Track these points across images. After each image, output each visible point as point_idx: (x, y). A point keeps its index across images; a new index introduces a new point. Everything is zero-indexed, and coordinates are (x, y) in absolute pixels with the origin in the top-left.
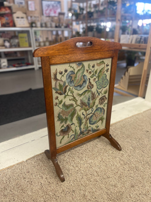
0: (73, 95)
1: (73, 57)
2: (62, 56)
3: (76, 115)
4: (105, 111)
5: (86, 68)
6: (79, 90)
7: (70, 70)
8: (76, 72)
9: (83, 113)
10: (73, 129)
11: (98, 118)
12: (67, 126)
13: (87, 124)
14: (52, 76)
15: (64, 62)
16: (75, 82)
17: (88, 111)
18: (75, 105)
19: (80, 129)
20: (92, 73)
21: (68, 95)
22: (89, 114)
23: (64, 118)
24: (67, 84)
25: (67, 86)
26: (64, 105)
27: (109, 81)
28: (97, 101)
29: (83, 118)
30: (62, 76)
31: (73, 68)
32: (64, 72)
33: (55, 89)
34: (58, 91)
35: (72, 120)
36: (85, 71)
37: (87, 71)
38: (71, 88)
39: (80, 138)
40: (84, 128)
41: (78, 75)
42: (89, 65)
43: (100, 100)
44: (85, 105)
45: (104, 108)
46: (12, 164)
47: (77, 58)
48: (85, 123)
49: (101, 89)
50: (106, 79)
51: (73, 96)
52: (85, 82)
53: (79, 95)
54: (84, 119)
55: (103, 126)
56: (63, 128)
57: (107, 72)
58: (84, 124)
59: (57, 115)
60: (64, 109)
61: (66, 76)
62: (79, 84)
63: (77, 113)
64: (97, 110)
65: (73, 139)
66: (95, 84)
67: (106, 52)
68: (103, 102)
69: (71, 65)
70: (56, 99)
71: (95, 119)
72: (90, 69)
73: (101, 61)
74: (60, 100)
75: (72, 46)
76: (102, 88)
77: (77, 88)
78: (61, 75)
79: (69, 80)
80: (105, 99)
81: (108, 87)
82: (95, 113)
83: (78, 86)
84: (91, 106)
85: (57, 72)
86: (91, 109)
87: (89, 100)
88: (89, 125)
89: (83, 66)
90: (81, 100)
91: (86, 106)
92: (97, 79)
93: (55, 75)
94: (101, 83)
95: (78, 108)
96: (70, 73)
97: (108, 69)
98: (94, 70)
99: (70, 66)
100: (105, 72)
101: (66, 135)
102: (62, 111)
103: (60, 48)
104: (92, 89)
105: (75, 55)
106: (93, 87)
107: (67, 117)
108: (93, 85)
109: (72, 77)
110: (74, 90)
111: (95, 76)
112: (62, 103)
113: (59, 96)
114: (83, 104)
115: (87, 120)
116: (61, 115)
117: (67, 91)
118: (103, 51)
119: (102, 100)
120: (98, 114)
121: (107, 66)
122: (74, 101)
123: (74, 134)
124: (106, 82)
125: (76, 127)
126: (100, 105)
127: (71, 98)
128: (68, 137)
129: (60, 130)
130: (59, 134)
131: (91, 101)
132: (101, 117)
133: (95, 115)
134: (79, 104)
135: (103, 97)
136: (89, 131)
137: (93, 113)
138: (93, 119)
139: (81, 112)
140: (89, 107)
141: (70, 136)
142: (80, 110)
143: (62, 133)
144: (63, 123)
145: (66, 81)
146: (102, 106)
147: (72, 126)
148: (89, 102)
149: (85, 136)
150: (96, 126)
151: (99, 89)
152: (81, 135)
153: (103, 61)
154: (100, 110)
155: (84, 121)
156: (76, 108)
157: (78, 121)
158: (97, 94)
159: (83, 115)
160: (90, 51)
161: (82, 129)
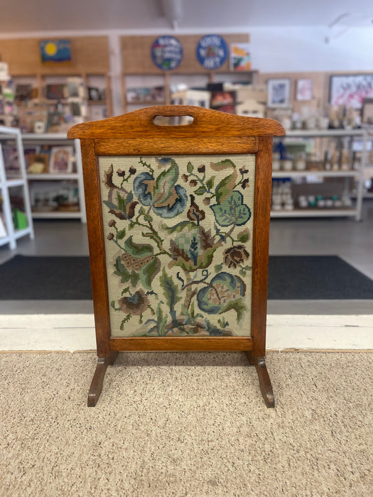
0: (150, 224)
1: (146, 144)
2: (120, 141)
3: (160, 274)
4: (245, 290)
5: (183, 170)
6: (165, 218)
7: (141, 169)
8: (156, 176)
9: (178, 274)
10: (154, 306)
11: (224, 301)
12: (138, 293)
13: (193, 305)
14: (103, 178)
15: (126, 151)
16: (154, 198)
17: (192, 274)
18: (156, 251)
19: (172, 312)
20: (199, 185)
21: (137, 223)
22: (197, 282)
23: (130, 271)
24: (135, 199)
25: (136, 203)
26: (129, 242)
27: (252, 211)
28: (219, 257)
29: (180, 288)
30: (124, 180)
31: (149, 166)
32: (127, 174)
33: (109, 203)
34: (115, 210)
35: (149, 282)
36: (180, 176)
37: (186, 177)
38: (146, 208)
39: (168, 336)
40: (182, 314)
41: (161, 183)
42: (190, 167)
43: (229, 254)
44: (183, 257)
45: (243, 279)
47: (154, 146)
48: (186, 301)
49: (227, 226)
50: (242, 204)
51: (151, 228)
52: (180, 200)
53: (168, 228)
54: (183, 289)
55: (243, 327)
56: (127, 295)
57: (244, 187)
58: (182, 302)
59: (112, 260)
60: (130, 251)
61: (134, 183)
62: (165, 204)
63: (161, 269)
64: (218, 277)
65: (152, 330)
66: (208, 212)
67: (233, 138)
68: (238, 262)
69: (144, 160)
70: (110, 226)
71: (215, 301)
72: (192, 174)
73: (223, 158)
74: (120, 229)
75: (142, 123)
76: (232, 226)
77: (160, 212)
78: (121, 179)
79: (140, 190)
80: (244, 256)
81: (249, 225)
82: (214, 285)
83: (163, 207)
84: (202, 264)
85: (113, 171)
86: (202, 270)
87: (194, 245)
88: (197, 311)
89: (175, 165)
90: (171, 241)
91: (187, 259)
92: (213, 201)
93: (109, 177)
94: (228, 212)
95: (166, 260)
96: (143, 177)
97: (247, 181)
98: (204, 177)
99: (141, 162)
100: (239, 188)
101: (135, 313)
102: (125, 256)
103: (117, 124)
104: (200, 222)
105: (150, 140)
106: (203, 217)
107: (137, 272)
108: (203, 213)
109: (146, 186)
110: (152, 214)
111: (209, 192)
112: (126, 238)
113: (117, 220)
114: (177, 252)
115: (192, 296)
116: (123, 262)
117: (137, 214)
118: (225, 135)
119: (234, 255)
120: (225, 290)
121: (244, 172)
122: (155, 239)
123: (156, 319)
124: (242, 212)
125: (162, 305)
126: (229, 267)
127: (147, 231)
128: (141, 322)
129: (121, 297)
130: (117, 306)
131: (200, 252)
132: (234, 300)
133: (216, 290)
134: (167, 251)
135: (235, 249)
136: (198, 327)
137: (208, 284)
138: (210, 299)
139: (173, 272)
140: (195, 264)
141: (144, 320)
142: (170, 266)
143: (125, 306)
144: (128, 284)
145: (133, 192)
146: (235, 272)
147: (150, 297)
148: (196, 252)
149: (186, 334)
150: (219, 321)
151: (223, 226)
152: (175, 330)
153: (229, 161)
154: (229, 280)
155: (183, 295)
156: (159, 257)
157: (165, 289)
158: (218, 238)
159: (180, 279)
160: (188, 134)
161: (178, 314)
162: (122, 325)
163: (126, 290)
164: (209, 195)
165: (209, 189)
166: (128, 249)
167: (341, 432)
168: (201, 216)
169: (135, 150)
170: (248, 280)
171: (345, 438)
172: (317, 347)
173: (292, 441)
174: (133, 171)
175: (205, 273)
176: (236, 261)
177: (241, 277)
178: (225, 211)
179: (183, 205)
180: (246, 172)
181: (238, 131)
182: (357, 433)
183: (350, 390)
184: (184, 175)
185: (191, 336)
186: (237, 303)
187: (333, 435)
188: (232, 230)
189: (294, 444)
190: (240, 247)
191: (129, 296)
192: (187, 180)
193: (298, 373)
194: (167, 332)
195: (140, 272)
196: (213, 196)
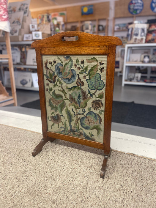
0: (62, 86)
1: (59, 50)
2: (49, 48)
3: (65, 108)
4: (101, 121)
5: (74, 62)
6: (67, 84)
7: (58, 61)
8: (64, 65)
10: (64, 122)
11: (92, 125)
12: (57, 115)
13: (78, 125)
14: (44, 65)
15: (51, 53)
16: (63, 74)
17: (78, 110)
18: (64, 98)
19: (70, 125)
20: (81, 69)
21: (57, 85)
22: (80, 114)
23: (54, 105)
24: (56, 75)
26: (54, 93)
27: (105, 83)
28: (90, 104)
29: (73, 115)
30: (52, 66)
31: (61, 60)
32: (53, 63)
33: (46, 76)
34: (49, 79)
35: (61, 111)
36: (73, 65)
38: (60, 79)
39: (68, 135)
40: (74, 127)
41: (66, 68)
42: (77, 61)
43: (94, 103)
44: (75, 102)
45: (100, 116)
46: (34, 131)
47: (63, 51)
48: (76, 122)
49: (93, 90)
50: (101, 80)
51: (62, 88)
52: (73, 76)
53: (68, 88)
54: (74, 116)
55: (100, 138)
56: (53, 115)
57: (101, 71)
58: (74, 122)
59: (48, 100)
60: (54, 97)
61: (55, 67)
62: (68, 77)
63: (66, 106)
64: (89, 113)
65: (62, 131)
66: (85, 82)
67: (96, 47)
68: (98, 108)
70: (47, 85)
71: (88, 124)
72: (78, 64)
73: (92, 57)
74: (50, 87)
75: (58, 40)
76: (96, 90)
77: (66, 81)
78: (50, 65)
79: (58, 71)
80: (101, 105)
81: (104, 90)
82: (87, 116)
83: (67, 79)
84: (82, 106)
85: (47, 62)
86: (82, 109)
87: (79, 97)
88: (80, 127)
89: (71, 60)
90: (70, 94)
91: (76, 103)
92: (87, 77)
93: (46, 64)
94: (94, 83)
95: (67, 102)
96: (59, 65)
97: (103, 68)
98: (84, 66)
99: (58, 58)
100: (99, 72)
101: (56, 123)
102: (52, 99)
103: (48, 41)
104: (82, 87)
105: (61, 48)
106: (83, 85)
107: (57, 106)
108: (83, 83)
109: (60, 69)
110: (62, 81)
111: (85, 73)
112: (52, 91)
113: (49, 83)
114: (72, 99)
115: (78, 120)
116: (52, 101)
117: (56, 81)
118: (92, 46)
119: (97, 104)
120: (92, 120)
121: (101, 64)
122: (63, 93)
123: (64, 127)
124: (100, 83)
125: (66, 121)
126: (94, 109)
127: (60, 89)
128: (58, 127)
129: (51, 116)
130: (50, 119)
131: (82, 100)
132: (96, 125)
133: (88, 119)
134: (69, 99)
135: (97, 101)
136: (80, 134)
137: (85, 115)
138: (86, 122)
139: (71, 108)
140: (80, 106)
141: (60, 126)
142: (70, 105)
143: (53, 119)
144: (53, 111)
145: (55, 71)
146: (97, 112)
147: (62, 118)
148: (80, 100)
149: (76, 136)
150: (89, 133)
151: (92, 90)
152: (71, 133)
153: (94, 58)
154: (94, 115)
155: (74, 118)
156: (65, 100)
157: (67, 115)
158: (89, 95)
159: (73, 111)
160: (76, 45)
161: (72, 127)
162: (52, 127)
163: (53, 113)
164: (86, 75)
165: (86, 72)
166: (53, 96)
167: (128, 201)
168: (82, 84)
169: (55, 53)
170: (102, 116)
171: (128, 204)
172: (145, 156)
173: (100, 197)
174: (55, 62)
175: (84, 110)
176: (97, 107)
177: (99, 115)
178: (93, 82)
179: (75, 78)
180: (103, 64)
181: (99, 43)
182: (136, 204)
183: (149, 181)
184: (75, 64)
185: (77, 137)
186: (97, 127)
187: (122, 201)
188: (95, 92)
189: (100, 198)
190: (99, 101)
191: (54, 116)
192: (76, 67)
193: (127, 166)
194: (68, 133)
195: (58, 106)
196: (87, 75)
